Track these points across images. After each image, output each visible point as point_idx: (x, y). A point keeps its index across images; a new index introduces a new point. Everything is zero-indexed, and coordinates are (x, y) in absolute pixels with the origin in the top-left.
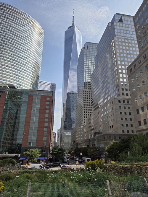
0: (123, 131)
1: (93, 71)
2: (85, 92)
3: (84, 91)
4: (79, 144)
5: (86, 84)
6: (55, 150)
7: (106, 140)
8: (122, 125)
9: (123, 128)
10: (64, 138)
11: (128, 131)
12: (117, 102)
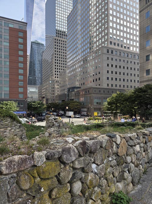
0: (108, 85)
1: (68, 14)
2: (56, 41)
3: (55, 39)
4: (49, 100)
5: (58, 34)
6: (35, 104)
7: (91, 94)
8: (108, 78)
9: (107, 82)
10: (29, 94)
11: (112, 85)
12: (105, 51)
